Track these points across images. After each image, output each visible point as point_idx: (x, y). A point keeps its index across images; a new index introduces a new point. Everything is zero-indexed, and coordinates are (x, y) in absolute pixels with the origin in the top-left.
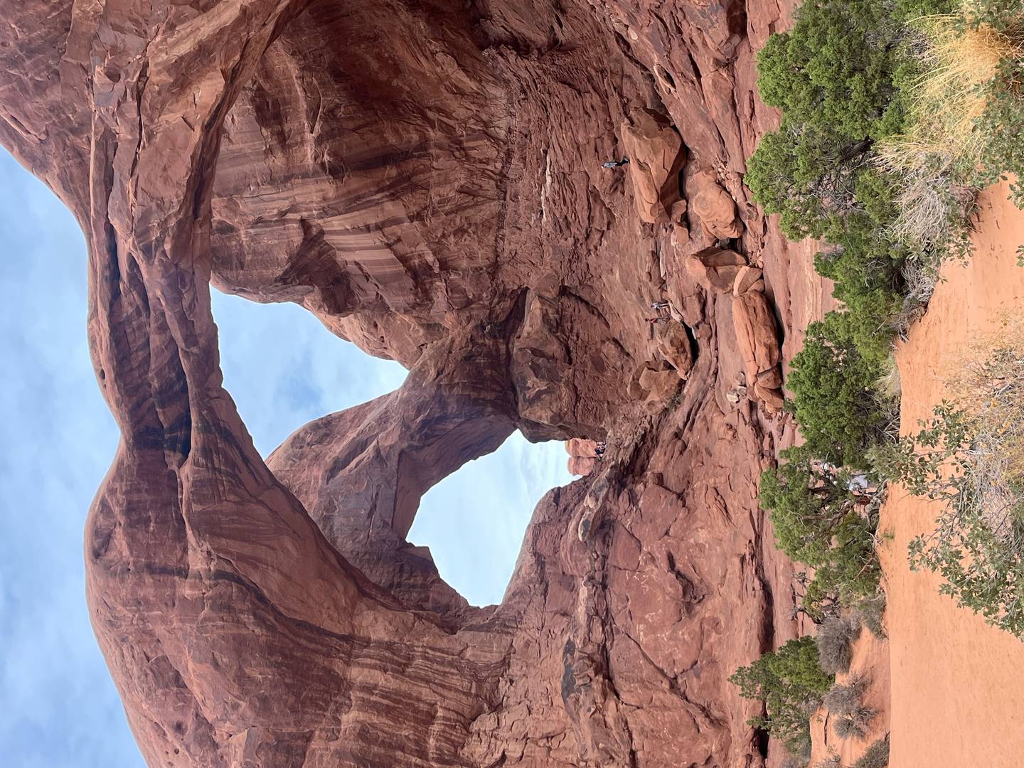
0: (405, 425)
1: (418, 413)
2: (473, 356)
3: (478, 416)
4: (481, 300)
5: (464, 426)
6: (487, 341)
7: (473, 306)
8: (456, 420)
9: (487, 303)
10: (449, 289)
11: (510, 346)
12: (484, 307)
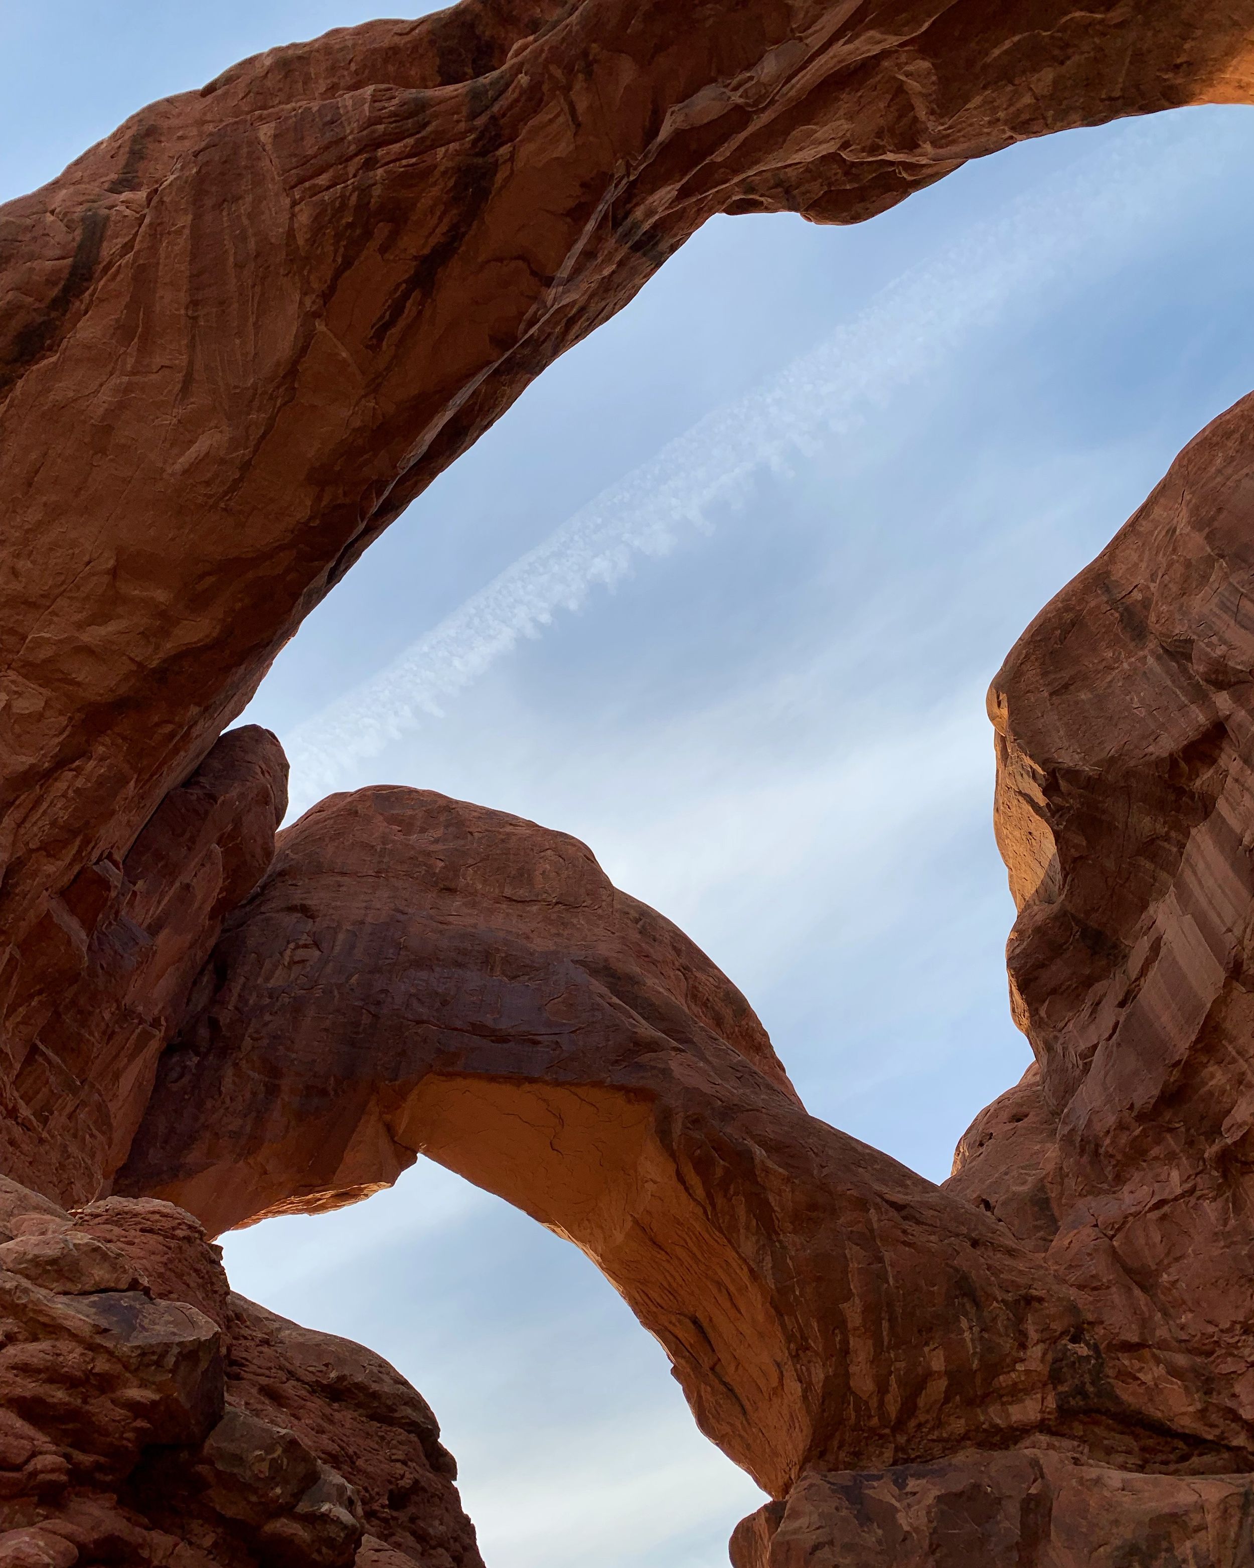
0: (729, 1111)
1: (774, 1148)
2: (976, 1303)
3: (790, 1338)
4: (1166, 1314)
5: (755, 1295)
6: (1036, 1352)
7: (1137, 1292)
8: (768, 1263)
9: (1162, 1333)
10: (1166, 1209)
11: (1043, 1438)
12: (1144, 1323)
